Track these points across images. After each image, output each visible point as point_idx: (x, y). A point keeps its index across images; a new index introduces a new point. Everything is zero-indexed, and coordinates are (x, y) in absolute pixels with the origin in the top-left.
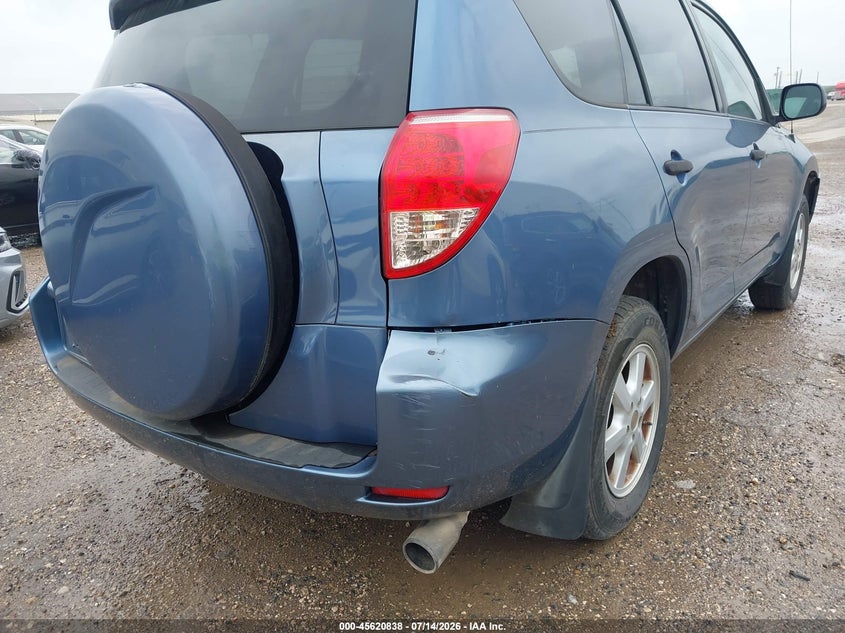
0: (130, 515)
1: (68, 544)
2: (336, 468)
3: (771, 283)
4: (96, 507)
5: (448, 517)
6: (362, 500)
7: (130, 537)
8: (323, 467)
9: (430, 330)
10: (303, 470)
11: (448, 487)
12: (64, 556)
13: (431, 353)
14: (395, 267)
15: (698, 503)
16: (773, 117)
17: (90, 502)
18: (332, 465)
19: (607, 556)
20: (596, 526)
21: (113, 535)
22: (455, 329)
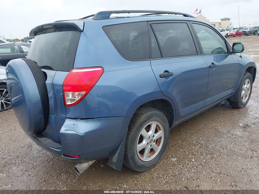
0: (35, 152)
1: (19, 158)
2: (56, 148)
3: (233, 100)
4: (29, 149)
5: (86, 162)
6: (62, 156)
7: (33, 157)
8: (54, 148)
9: (76, 119)
10: (50, 148)
11: (79, 155)
12: (18, 160)
13: (74, 124)
14: (67, 104)
15: (174, 165)
16: (230, 52)
17: (29, 148)
18: (56, 147)
19: (141, 176)
20: (135, 168)
21: (30, 156)
22: (81, 119)
